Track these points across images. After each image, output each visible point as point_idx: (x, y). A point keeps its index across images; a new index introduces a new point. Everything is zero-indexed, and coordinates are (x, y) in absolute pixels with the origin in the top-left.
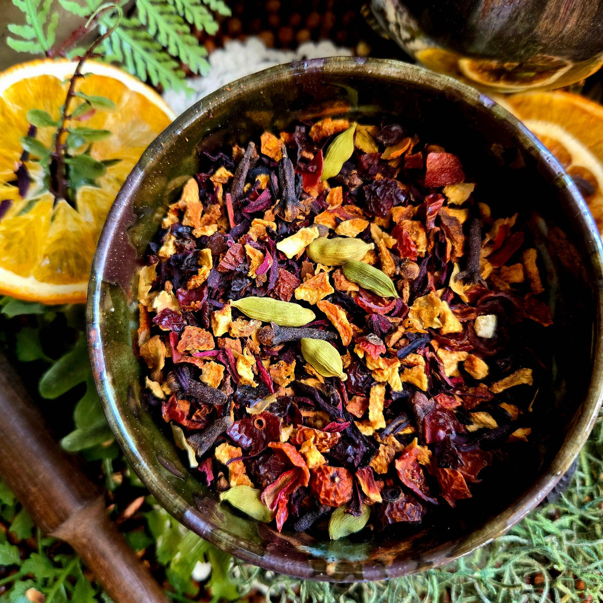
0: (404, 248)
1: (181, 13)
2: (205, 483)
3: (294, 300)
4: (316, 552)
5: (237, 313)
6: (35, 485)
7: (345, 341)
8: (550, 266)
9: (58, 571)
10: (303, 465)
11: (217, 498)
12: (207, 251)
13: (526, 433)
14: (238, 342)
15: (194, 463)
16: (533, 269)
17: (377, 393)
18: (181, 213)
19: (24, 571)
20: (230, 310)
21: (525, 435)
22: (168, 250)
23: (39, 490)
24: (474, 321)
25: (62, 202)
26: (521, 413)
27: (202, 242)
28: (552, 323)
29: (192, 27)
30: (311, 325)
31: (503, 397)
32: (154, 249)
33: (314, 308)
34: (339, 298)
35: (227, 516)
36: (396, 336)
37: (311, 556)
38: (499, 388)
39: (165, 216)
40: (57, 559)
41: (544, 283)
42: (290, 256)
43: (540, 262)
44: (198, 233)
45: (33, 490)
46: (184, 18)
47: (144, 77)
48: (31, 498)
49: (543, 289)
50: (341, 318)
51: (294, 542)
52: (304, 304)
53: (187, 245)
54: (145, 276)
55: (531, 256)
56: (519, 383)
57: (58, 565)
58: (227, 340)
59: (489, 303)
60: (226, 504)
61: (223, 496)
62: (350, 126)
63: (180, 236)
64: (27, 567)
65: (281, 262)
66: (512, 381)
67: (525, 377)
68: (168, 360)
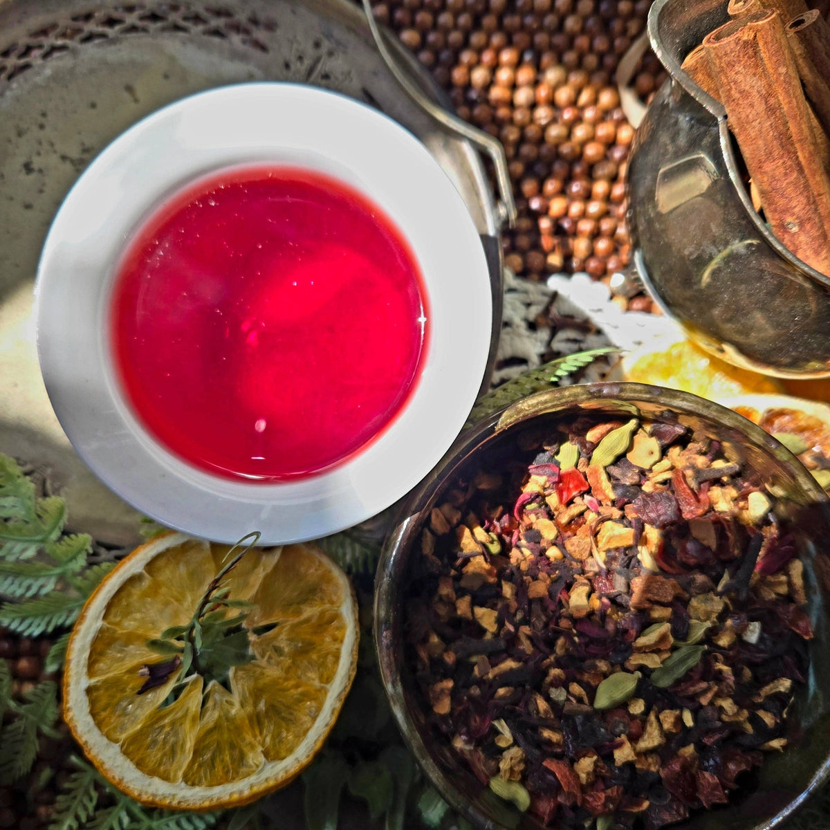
8: (814, 582)
13: (782, 744)
21: (781, 746)
26: (778, 721)
28: (812, 636)
41: (808, 596)
43: (805, 575)
49: (806, 601)
55: (797, 568)
56: (778, 690)
66: (771, 689)
67: (785, 685)
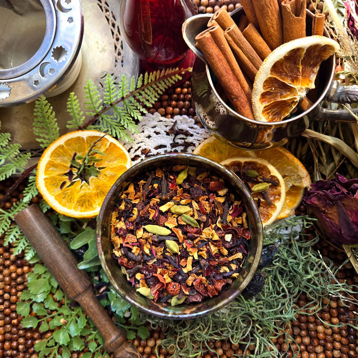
0: (202, 210)
1: (129, 113)
2: (132, 285)
3: (164, 226)
4: (166, 310)
5: (145, 230)
6: (68, 281)
7: (180, 241)
9: (73, 312)
10: (164, 282)
11: (136, 291)
12: (135, 209)
13: (237, 275)
14: (145, 240)
15: (128, 279)
16: (244, 220)
17: (190, 259)
18: (127, 194)
19: (59, 312)
20: (142, 229)
22: (122, 207)
23: (69, 283)
24: (224, 236)
25: (84, 182)
26: (238, 268)
27: (134, 205)
28: (250, 239)
29: (133, 118)
30: (169, 235)
31: (232, 262)
32: (117, 206)
33: (171, 230)
34: (179, 226)
35: (139, 297)
36: (197, 240)
37: (164, 311)
38: (230, 259)
39: (122, 195)
40: (73, 308)
42: (164, 212)
43: (247, 218)
44: (134, 202)
45: (67, 283)
46: (130, 114)
47: (115, 136)
48: (66, 286)
49: (248, 227)
50: (180, 233)
51: (160, 306)
52: (168, 228)
53: (129, 206)
54: (114, 215)
56: (237, 257)
57: (73, 310)
58: (141, 239)
59: (229, 231)
60: (138, 293)
61: (137, 290)
62: (187, 168)
63: (127, 202)
64: (61, 311)
65: (160, 213)
66: (235, 257)
67: (239, 255)
68: (121, 245)
